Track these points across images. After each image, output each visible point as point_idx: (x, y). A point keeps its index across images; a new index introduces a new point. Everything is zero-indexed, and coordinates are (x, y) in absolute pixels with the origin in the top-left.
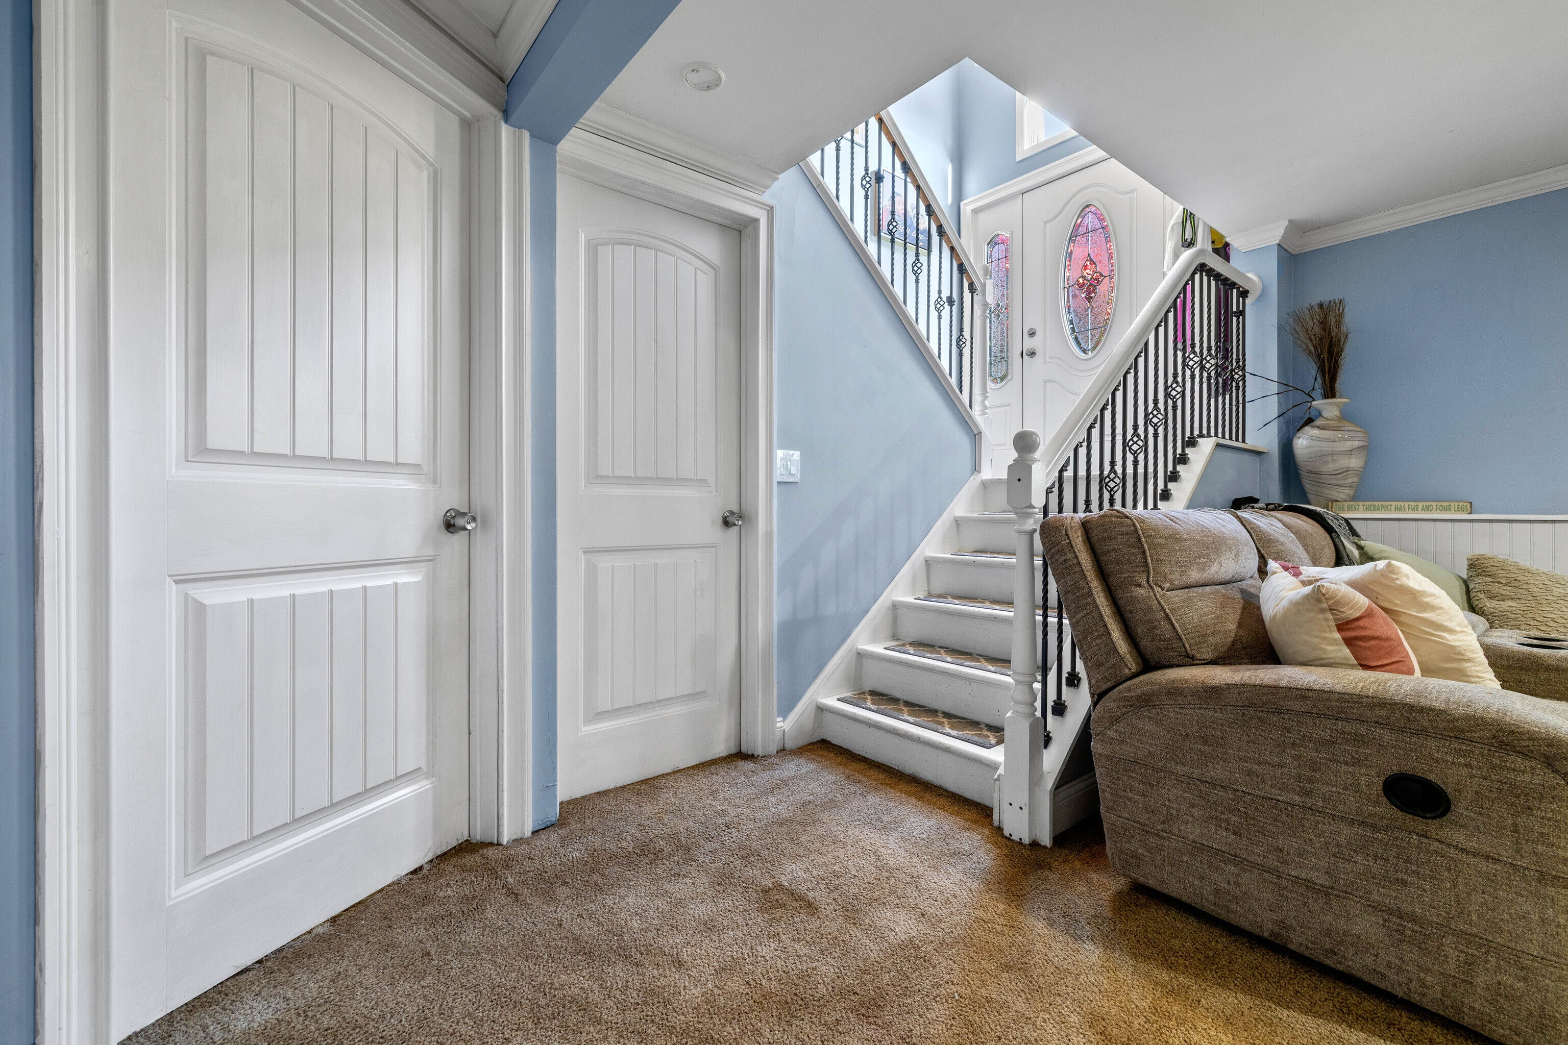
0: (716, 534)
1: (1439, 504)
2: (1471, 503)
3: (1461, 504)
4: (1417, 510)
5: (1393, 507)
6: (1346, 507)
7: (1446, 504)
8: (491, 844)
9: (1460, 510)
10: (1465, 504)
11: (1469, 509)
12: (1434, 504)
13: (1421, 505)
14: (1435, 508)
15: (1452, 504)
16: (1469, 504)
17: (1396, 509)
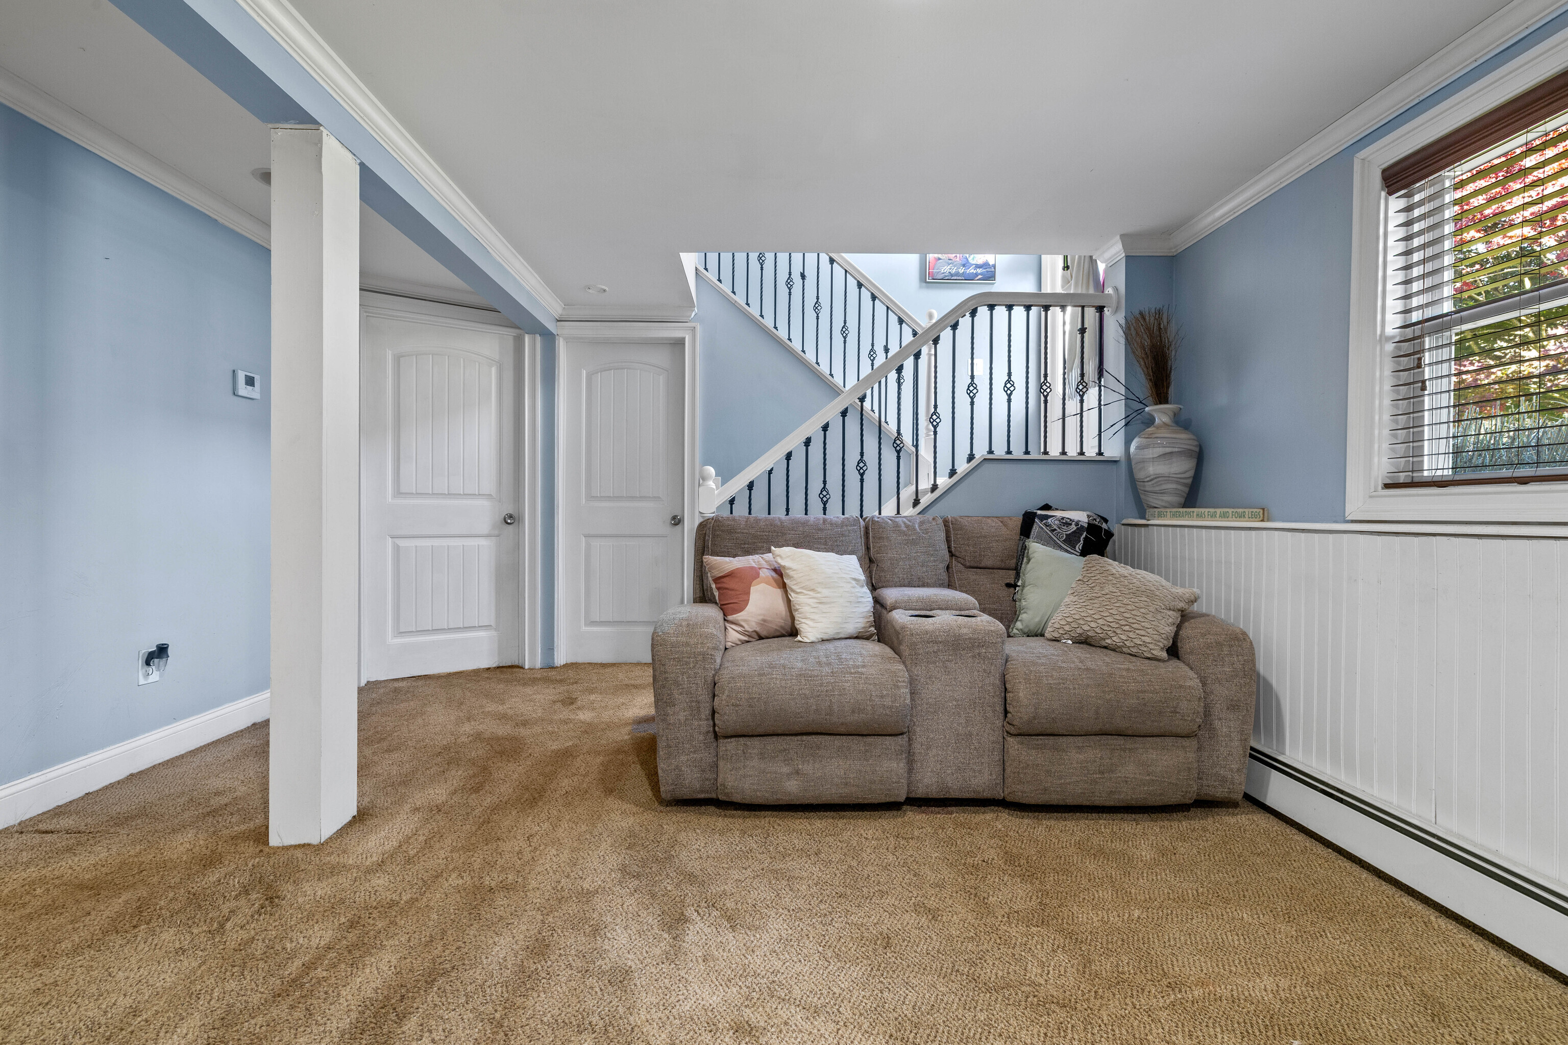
0: (667, 529)
1: (1235, 510)
2: (1263, 509)
3: (1255, 510)
4: (1216, 516)
5: (1195, 514)
6: (1156, 513)
7: (1241, 510)
8: (518, 667)
9: (1253, 517)
10: (1258, 510)
11: (1262, 516)
12: (1230, 510)
13: (1218, 511)
14: (1231, 515)
15: (1246, 510)
16: (1261, 511)
17: (1197, 515)
